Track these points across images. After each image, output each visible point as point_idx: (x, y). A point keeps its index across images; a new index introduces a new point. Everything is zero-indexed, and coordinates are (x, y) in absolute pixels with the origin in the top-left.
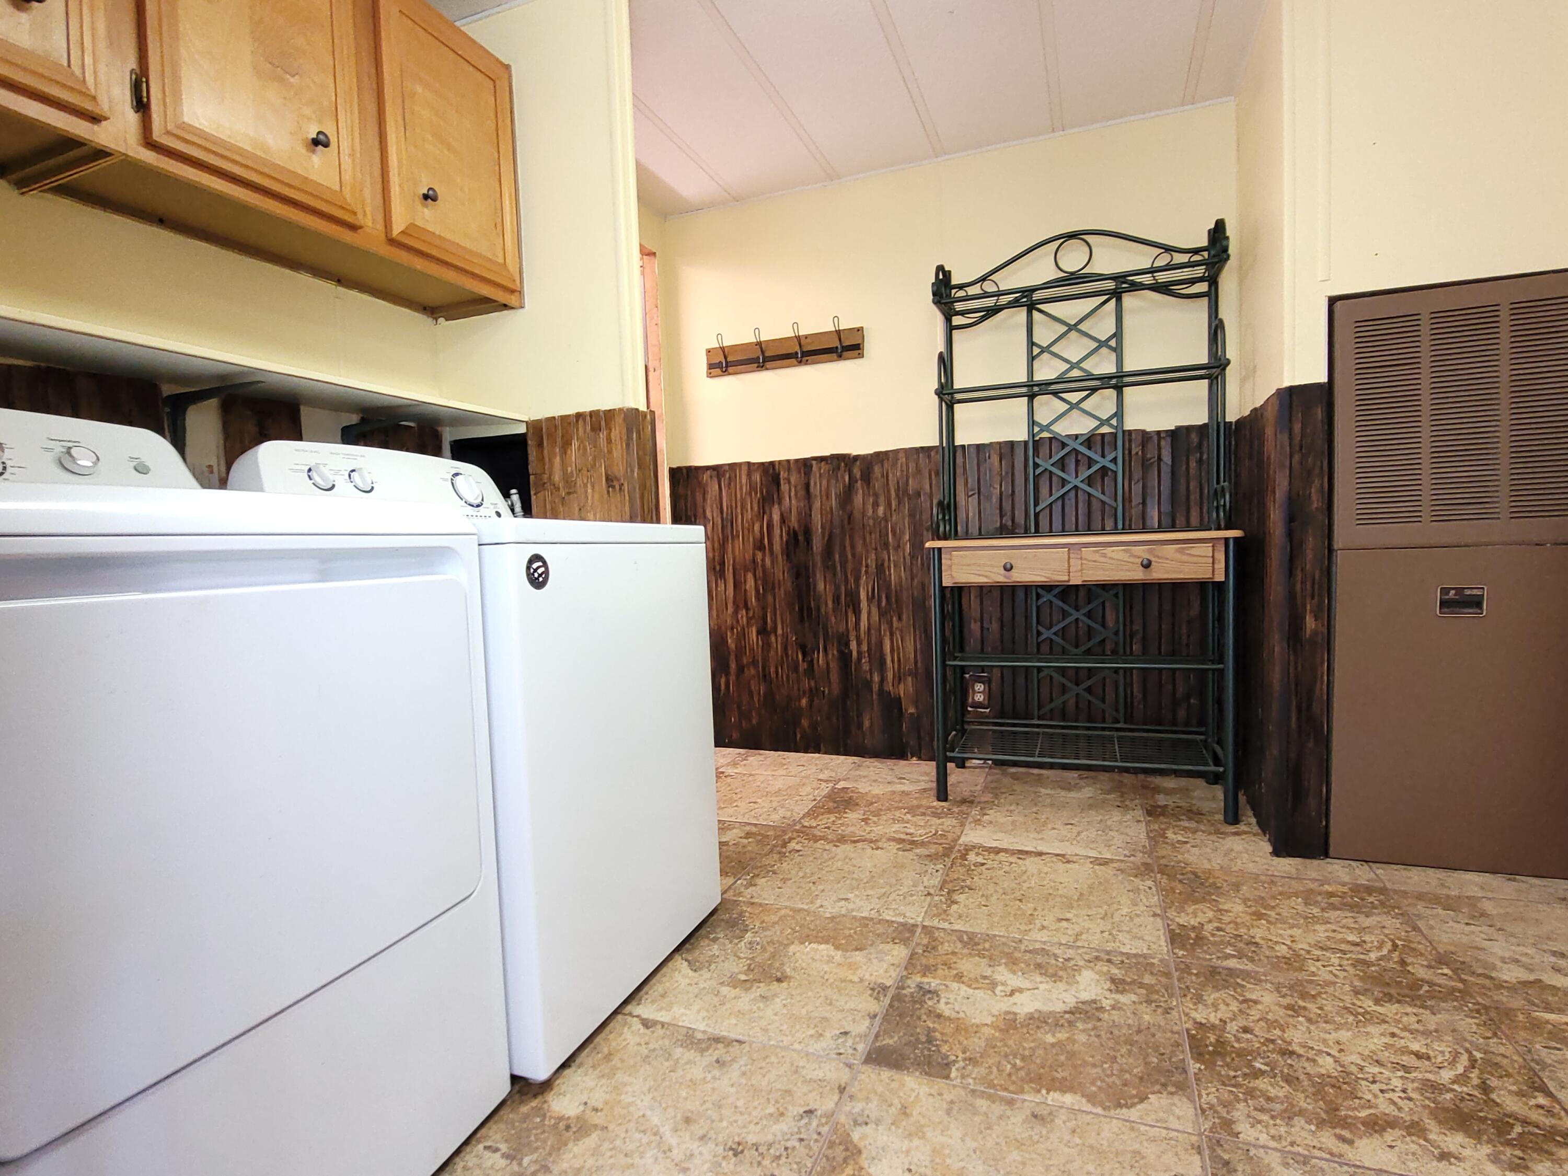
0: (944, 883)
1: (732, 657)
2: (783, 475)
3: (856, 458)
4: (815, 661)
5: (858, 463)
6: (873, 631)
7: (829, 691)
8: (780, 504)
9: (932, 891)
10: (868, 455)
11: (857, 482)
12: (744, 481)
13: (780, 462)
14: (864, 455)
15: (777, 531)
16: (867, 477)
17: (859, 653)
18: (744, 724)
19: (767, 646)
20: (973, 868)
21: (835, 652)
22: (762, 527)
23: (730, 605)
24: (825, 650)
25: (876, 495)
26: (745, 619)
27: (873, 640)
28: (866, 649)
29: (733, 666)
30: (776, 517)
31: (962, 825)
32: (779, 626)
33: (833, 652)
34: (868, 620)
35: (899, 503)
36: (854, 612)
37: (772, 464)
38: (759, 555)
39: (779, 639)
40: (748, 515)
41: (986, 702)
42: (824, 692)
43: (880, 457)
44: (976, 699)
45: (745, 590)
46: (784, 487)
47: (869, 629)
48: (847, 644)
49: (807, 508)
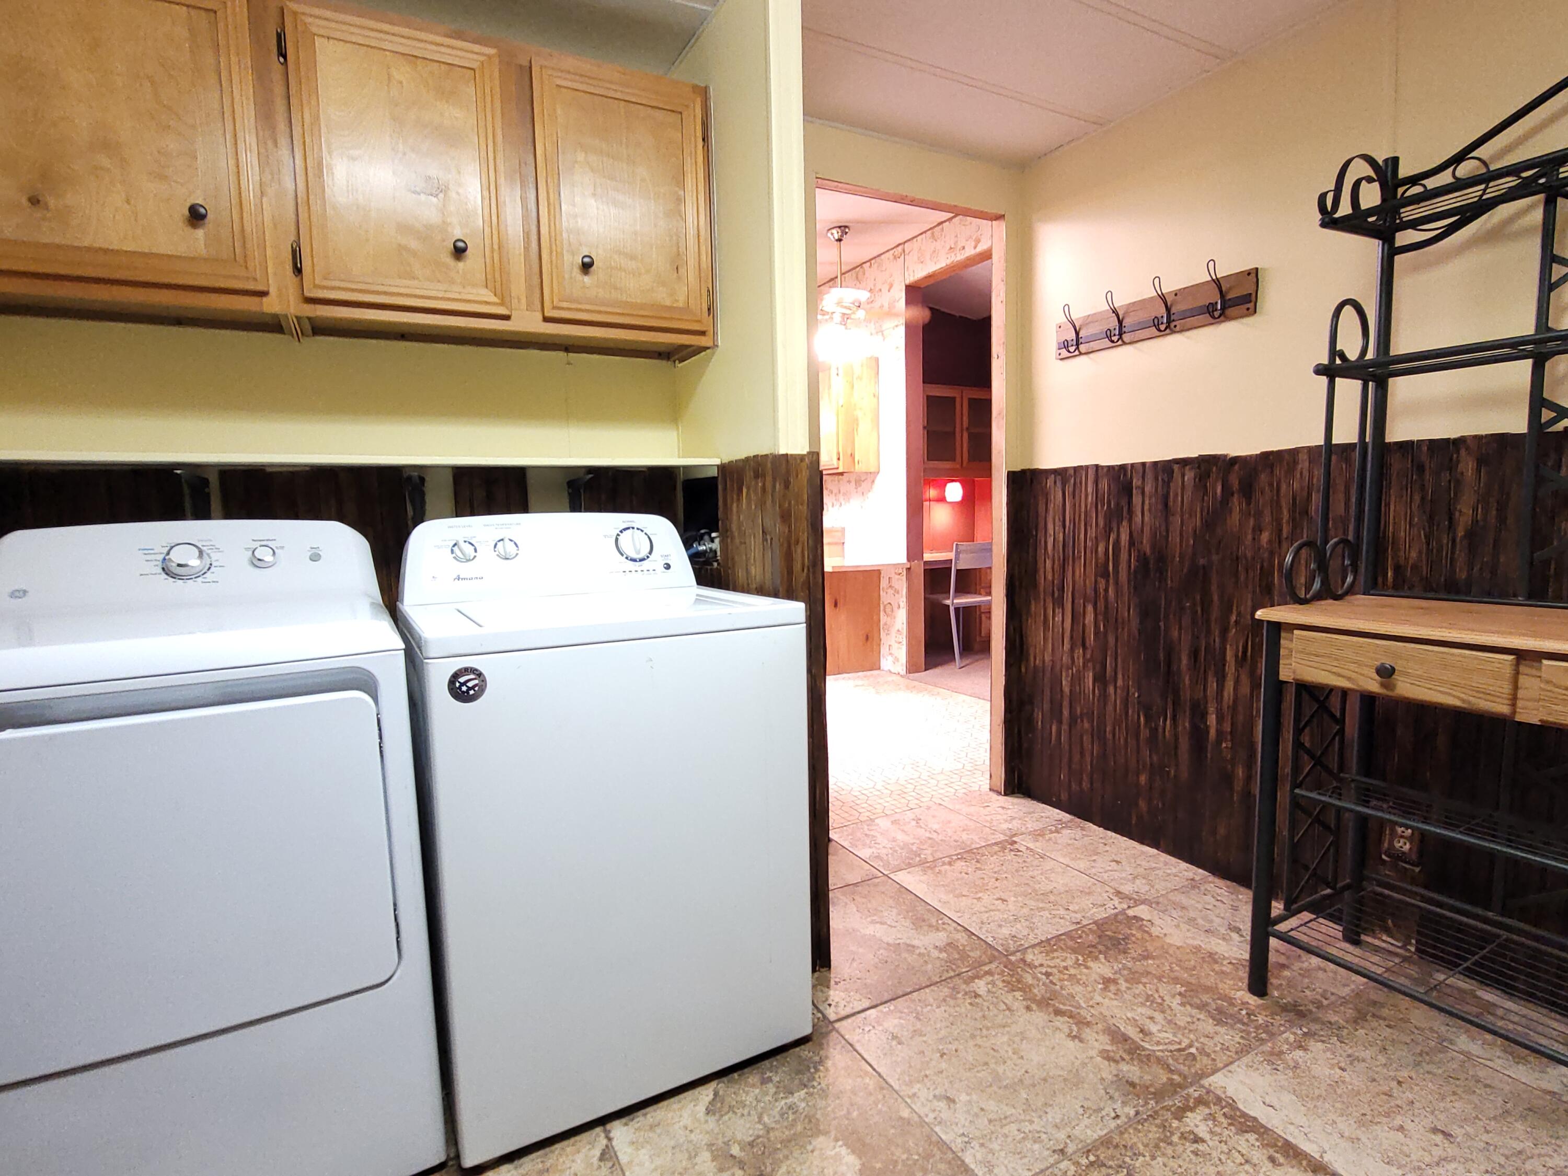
0: (1106, 1142)
1: (1066, 703)
2: (1136, 482)
3: (1235, 460)
4: (1160, 730)
5: (1236, 467)
6: (1240, 709)
7: (1176, 771)
8: (1130, 520)
9: (1071, 1149)
10: (1251, 456)
11: (1232, 495)
12: (1090, 490)
13: (1132, 465)
14: (1246, 457)
15: (1124, 556)
16: (1248, 490)
17: (1219, 733)
18: (1073, 786)
19: (1104, 696)
20: (1175, 1139)
21: (1187, 724)
22: (1107, 549)
23: (1066, 640)
24: (1174, 718)
25: (1259, 514)
26: (1081, 660)
27: (1241, 718)
28: (1229, 730)
29: (1066, 713)
30: (1124, 538)
31: (1243, 1051)
32: (1120, 676)
33: (1185, 724)
34: (1235, 689)
35: (1295, 527)
36: (1216, 674)
37: (1123, 467)
38: (1102, 583)
39: (1119, 691)
40: (1092, 533)
41: (1414, 857)
42: (1168, 772)
43: (1269, 459)
44: (1397, 845)
45: (1084, 625)
46: (1137, 499)
47: (1235, 701)
48: (1204, 715)
49: (1163, 528)
